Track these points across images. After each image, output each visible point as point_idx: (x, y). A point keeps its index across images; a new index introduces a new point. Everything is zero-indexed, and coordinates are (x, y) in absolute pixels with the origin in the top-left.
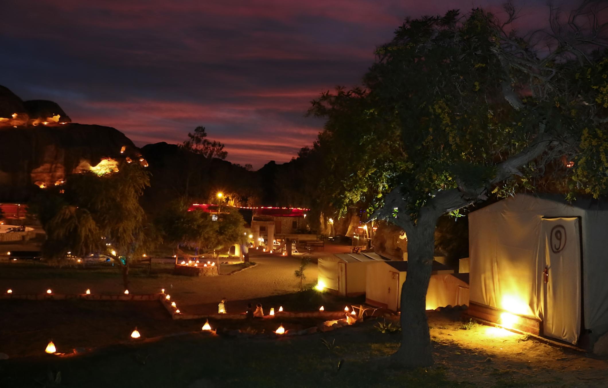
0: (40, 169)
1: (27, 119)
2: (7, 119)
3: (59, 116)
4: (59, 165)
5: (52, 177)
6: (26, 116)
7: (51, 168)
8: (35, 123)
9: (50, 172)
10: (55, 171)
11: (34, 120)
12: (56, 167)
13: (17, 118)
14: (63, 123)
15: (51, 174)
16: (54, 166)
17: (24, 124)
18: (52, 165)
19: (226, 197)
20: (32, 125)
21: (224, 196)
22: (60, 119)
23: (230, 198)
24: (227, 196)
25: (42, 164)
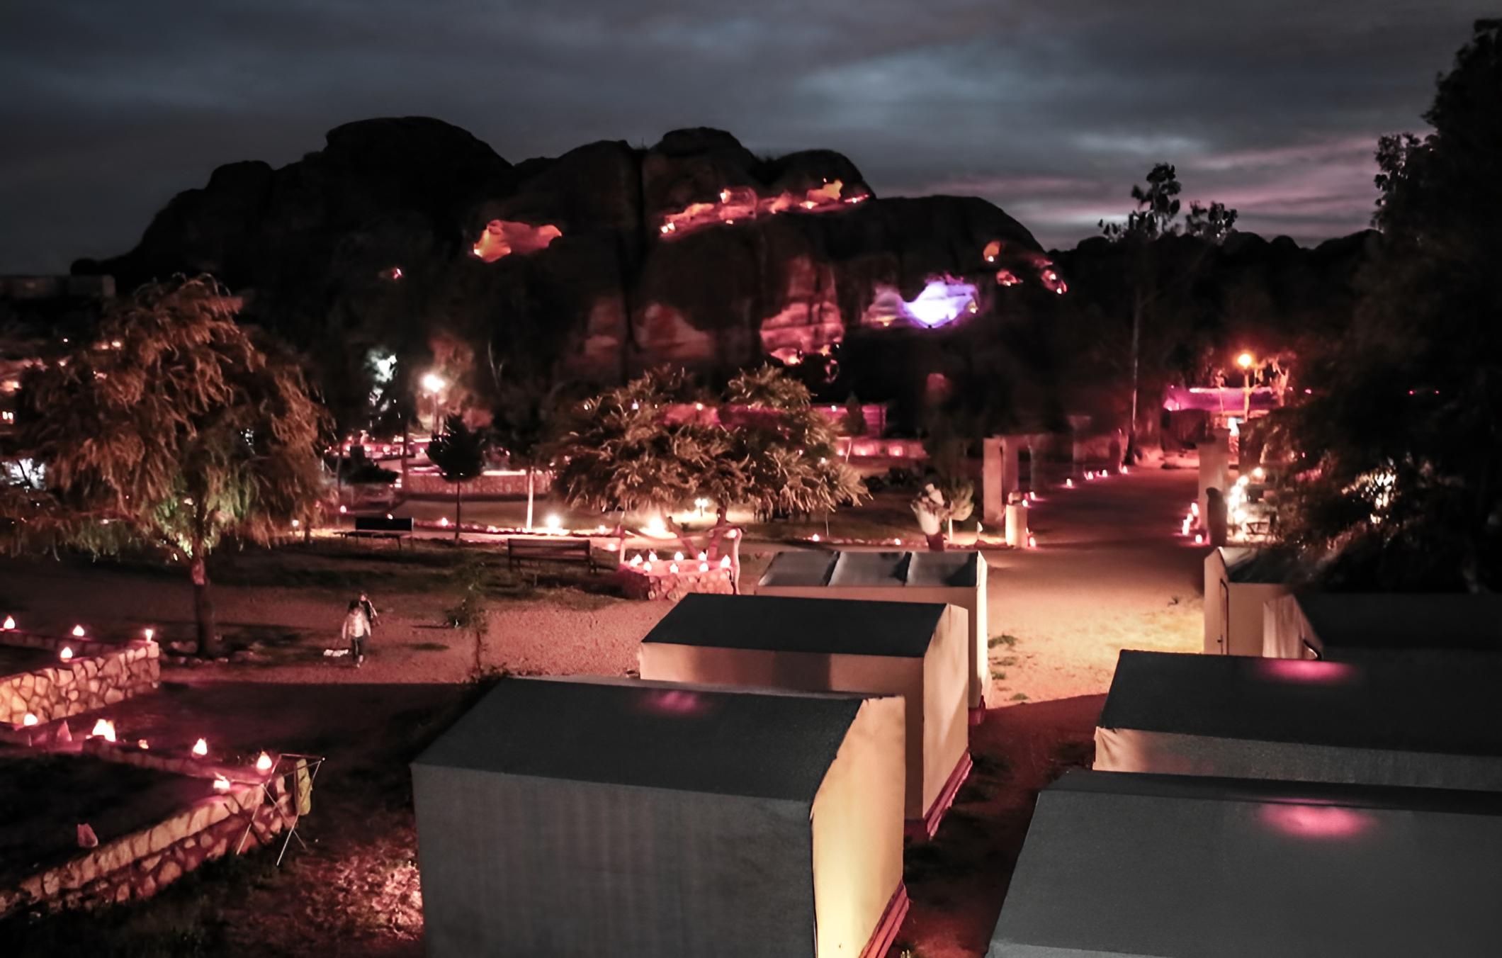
0: (784, 317)
1: (755, 201)
2: (709, 206)
3: (838, 185)
4: (827, 304)
5: (817, 334)
6: (750, 193)
7: (810, 314)
8: (779, 204)
9: (810, 323)
10: (821, 321)
11: (773, 199)
12: (822, 309)
13: (733, 200)
14: (854, 200)
15: (812, 329)
16: (816, 308)
17: (751, 213)
18: (811, 306)
19: (1263, 365)
20: (768, 213)
21: (1259, 360)
22: (841, 191)
23: (1276, 368)
24: (1267, 362)
25: (785, 304)
